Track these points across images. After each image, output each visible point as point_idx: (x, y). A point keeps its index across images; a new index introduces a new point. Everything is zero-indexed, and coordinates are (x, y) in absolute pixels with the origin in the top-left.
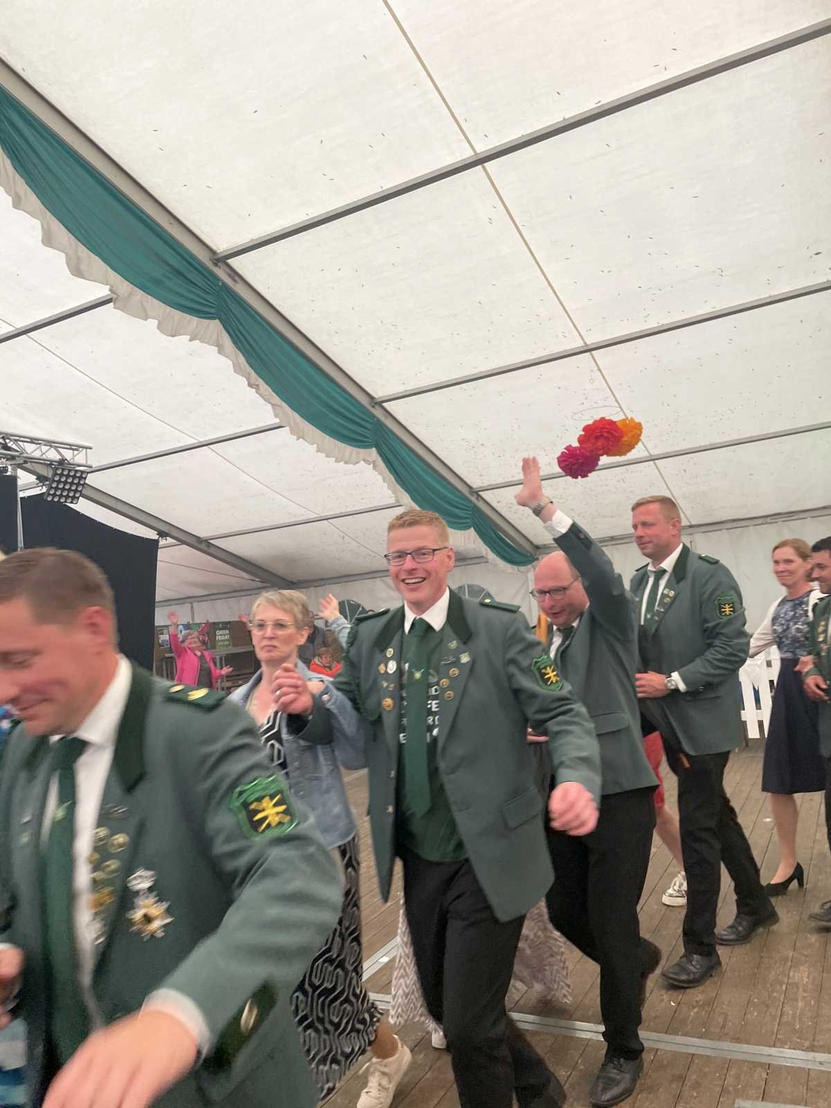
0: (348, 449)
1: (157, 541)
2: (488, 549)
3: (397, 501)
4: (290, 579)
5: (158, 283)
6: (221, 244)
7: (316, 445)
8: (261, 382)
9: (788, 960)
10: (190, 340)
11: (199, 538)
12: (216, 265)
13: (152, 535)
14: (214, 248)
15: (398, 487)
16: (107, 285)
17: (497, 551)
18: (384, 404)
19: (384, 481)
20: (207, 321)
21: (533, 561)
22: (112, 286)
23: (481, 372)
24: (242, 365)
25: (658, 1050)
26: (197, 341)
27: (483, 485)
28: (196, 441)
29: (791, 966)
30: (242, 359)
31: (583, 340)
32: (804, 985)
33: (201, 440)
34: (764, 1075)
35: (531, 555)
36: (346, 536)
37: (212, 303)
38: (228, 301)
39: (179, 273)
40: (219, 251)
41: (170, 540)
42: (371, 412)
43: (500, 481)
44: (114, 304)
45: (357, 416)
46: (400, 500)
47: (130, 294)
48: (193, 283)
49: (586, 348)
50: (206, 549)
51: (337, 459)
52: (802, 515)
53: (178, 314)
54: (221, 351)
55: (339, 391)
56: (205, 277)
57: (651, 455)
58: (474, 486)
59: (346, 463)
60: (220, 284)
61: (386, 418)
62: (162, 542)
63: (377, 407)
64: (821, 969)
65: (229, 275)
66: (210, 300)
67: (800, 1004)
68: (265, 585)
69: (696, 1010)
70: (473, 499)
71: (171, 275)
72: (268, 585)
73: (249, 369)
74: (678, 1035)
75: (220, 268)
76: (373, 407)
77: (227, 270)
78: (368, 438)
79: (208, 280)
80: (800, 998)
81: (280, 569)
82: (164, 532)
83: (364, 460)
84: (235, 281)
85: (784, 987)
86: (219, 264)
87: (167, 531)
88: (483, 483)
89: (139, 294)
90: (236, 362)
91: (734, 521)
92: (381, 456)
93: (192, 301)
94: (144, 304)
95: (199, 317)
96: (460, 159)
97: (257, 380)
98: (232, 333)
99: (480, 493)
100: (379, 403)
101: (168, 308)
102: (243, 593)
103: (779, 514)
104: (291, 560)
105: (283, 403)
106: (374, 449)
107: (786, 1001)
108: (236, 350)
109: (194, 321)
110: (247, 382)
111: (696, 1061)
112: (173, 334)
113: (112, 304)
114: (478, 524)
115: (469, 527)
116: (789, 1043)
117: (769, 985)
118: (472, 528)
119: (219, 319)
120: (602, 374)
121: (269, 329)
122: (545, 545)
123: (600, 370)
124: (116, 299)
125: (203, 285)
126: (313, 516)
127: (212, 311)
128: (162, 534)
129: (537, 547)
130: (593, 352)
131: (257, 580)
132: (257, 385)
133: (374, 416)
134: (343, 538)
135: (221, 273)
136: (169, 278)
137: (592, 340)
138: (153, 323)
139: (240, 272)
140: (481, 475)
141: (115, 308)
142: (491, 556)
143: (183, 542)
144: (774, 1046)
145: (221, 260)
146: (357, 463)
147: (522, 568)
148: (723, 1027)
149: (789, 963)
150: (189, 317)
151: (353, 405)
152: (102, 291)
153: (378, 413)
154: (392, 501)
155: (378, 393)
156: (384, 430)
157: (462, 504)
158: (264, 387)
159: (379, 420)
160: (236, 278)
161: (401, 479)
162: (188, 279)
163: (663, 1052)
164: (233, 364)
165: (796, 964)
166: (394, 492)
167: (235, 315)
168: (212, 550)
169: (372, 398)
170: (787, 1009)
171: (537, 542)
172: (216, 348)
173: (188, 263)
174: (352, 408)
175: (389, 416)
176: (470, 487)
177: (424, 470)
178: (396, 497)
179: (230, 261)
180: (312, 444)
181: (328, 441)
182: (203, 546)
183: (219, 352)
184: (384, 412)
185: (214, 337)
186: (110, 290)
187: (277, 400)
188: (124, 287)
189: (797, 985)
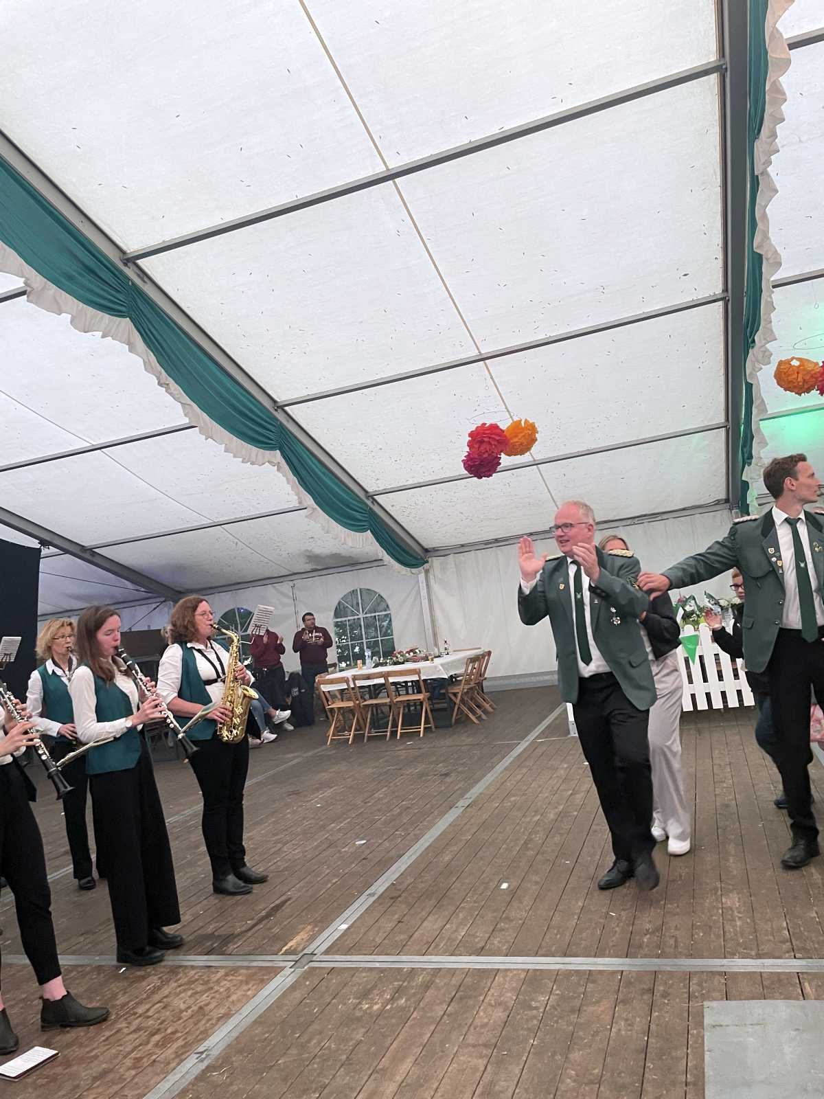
0: (254, 451)
1: (39, 550)
2: (384, 551)
3: (300, 503)
4: (177, 589)
5: (70, 278)
6: (132, 245)
7: (224, 445)
8: (170, 381)
9: (717, 891)
10: (102, 337)
11: (83, 546)
12: (126, 265)
13: (33, 543)
14: (125, 248)
15: (301, 489)
16: (22, 277)
17: (392, 553)
18: (286, 408)
19: (288, 483)
20: (119, 319)
21: (424, 564)
22: (27, 279)
23: (382, 378)
24: (153, 365)
25: (622, 971)
26: (110, 338)
27: (377, 489)
28: (89, 445)
29: (721, 895)
30: (152, 357)
31: (478, 349)
32: (737, 908)
33: (94, 443)
34: (723, 981)
35: (422, 559)
36: (239, 543)
37: (121, 301)
38: (138, 300)
39: (91, 271)
40: (129, 252)
41: (53, 550)
42: (275, 416)
43: (394, 485)
44: (28, 297)
45: (262, 419)
46: (304, 502)
47: (44, 288)
48: (106, 282)
49: (480, 357)
50: (90, 558)
51: (244, 459)
52: (665, 516)
53: (90, 311)
54: (132, 349)
55: (244, 393)
56: (116, 276)
57: (535, 460)
58: (370, 490)
59: (253, 463)
60: (130, 283)
61: (288, 421)
62: (45, 552)
63: (279, 410)
64: (749, 894)
65: (139, 276)
66: (121, 299)
67: (738, 923)
68: (150, 595)
69: (648, 936)
70: (369, 503)
71: (84, 273)
72: (155, 595)
73: (160, 368)
74: (637, 957)
75: (129, 268)
76: (276, 410)
77: (137, 271)
78: (272, 440)
79: (118, 278)
80: (737, 919)
81: (166, 578)
82: (46, 541)
83: (269, 462)
84: (144, 282)
85: (720, 911)
86: (129, 264)
87: (48, 539)
88: (379, 487)
89: (53, 288)
90: (147, 361)
91: (606, 522)
92: (284, 457)
93: (106, 299)
94: (57, 298)
95: (109, 314)
96: (372, 173)
97: (166, 379)
98: (143, 332)
99: (375, 497)
100: (281, 408)
101: (81, 304)
102: (125, 605)
103: (645, 516)
104: (180, 569)
105: (193, 404)
106: (278, 451)
107: (725, 922)
108: (147, 349)
109: (106, 318)
110: (157, 381)
111: (660, 976)
112: (86, 330)
113: (25, 297)
114: (374, 526)
115: (364, 530)
116: (737, 955)
117: (706, 911)
118: (369, 531)
119: (130, 318)
120: (494, 382)
121: (179, 332)
122: (434, 548)
123: (492, 378)
124: (30, 292)
125: (113, 283)
126: (206, 522)
127: (123, 309)
128: (44, 543)
129: (427, 551)
130: (486, 361)
131: (143, 589)
132: (168, 384)
133: (278, 420)
134: (237, 544)
135: (130, 272)
136: (80, 274)
137: (486, 350)
138: (66, 317)
139: (149, 273)
140: (378, 479)
141: (28, 301)
142: (387, 558)
143: (66, 551)
144: (725, 958)
145: (131, 260)
146: (263, 464)
147: (414, 570)
148: (676, 947)
149: (719, 892)
150: (100, 314)
151: (256, 406)
152: (18, 283)
153: (280, 416)
154: (295, 504)
155: (281, 397)
156: (286, 432)
157: (357, 506)
158: (174, 386)
159: (281, 422)
160: (146, 279)
161: (303, 481)
162: (100, 278)
163: (628, 972)
164: (144, 360)
165: (725, 892)
166: (297, 494)
167: (145, 316)
168: (97, 560)
169: (275, 402)
170: (728, 927)
171: (427, 545)
172: (127, 346)
173: (101, 262)
174: (255, 409)
175: (290, 420)
176: (366, 492)
177: (324, 474)
178: (299, 498)
179: (139, 262)
180: (221, 444)
181: (236, 442)
182: (87, 556)
183: (130, 351)
184: (286, 416)
185: (125, 336)
186: (25, 283)
187: (187, 400)
188: (38, 280)
189: (731, 909)
